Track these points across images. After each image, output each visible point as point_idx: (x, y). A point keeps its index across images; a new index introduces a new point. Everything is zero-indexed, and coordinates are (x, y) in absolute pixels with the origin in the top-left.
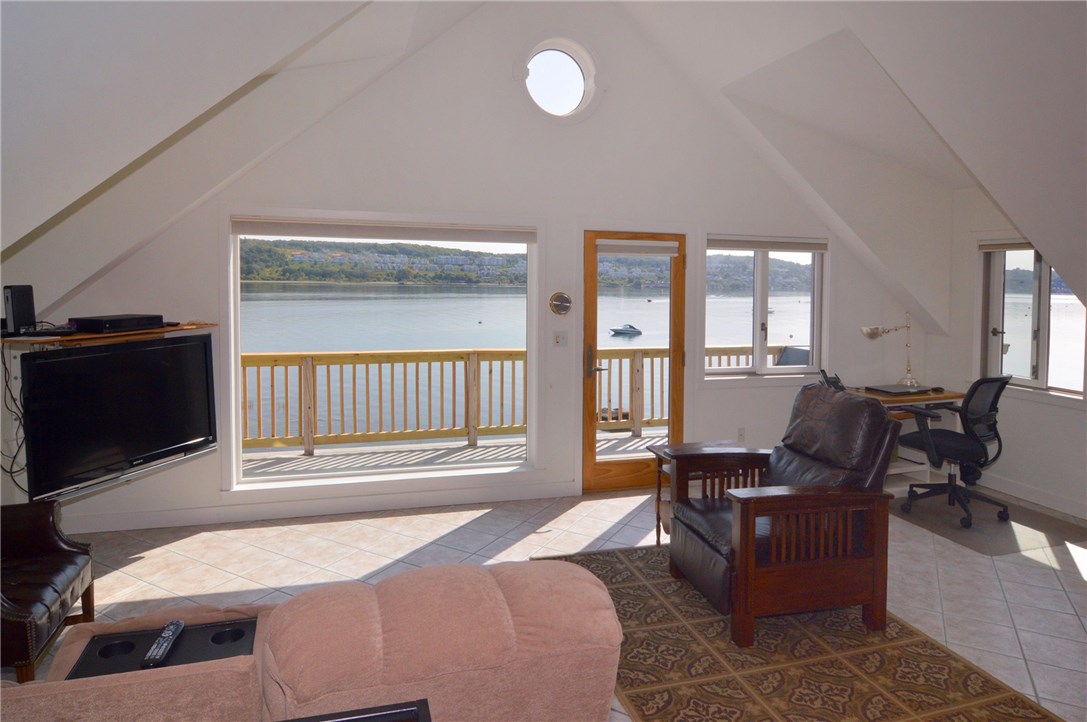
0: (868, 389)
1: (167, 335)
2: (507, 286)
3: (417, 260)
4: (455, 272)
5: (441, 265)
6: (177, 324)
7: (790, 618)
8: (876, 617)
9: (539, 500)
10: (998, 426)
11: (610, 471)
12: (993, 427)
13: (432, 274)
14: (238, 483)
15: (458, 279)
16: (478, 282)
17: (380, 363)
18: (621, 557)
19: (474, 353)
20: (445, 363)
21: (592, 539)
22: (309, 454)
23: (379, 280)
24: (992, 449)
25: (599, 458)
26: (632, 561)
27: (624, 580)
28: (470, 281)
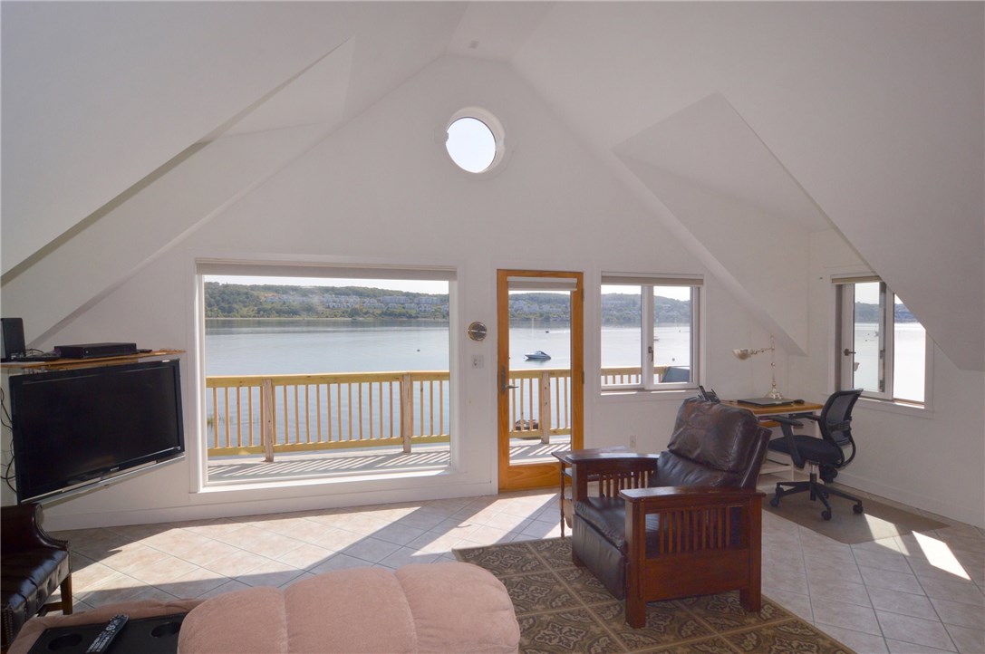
0: (740, 402)
1: (140, 361)
2: (440, 320)
3: (366, 300)
4: (398, 310)
5: (387, 304)
6: (149, 351)
7: (677, 601)
8: (752, 600)
9: (460, 499)
10: (852, 433)
11: (522, 473)
12: (847, 433)
13: (379, 312)
14: (204, 486)
15: (401, 315)
16: (417, 317)
17: (329, 383)
18: (530, 547)
19: (408, 374)
20: (383, 383)
21: (505, 533)
22: (270, 460)
23: (336, 316)
24: (847, 452)
25: (513, 462)
26: (540, 552)
27: (532, 569)
28: (410, 317)
